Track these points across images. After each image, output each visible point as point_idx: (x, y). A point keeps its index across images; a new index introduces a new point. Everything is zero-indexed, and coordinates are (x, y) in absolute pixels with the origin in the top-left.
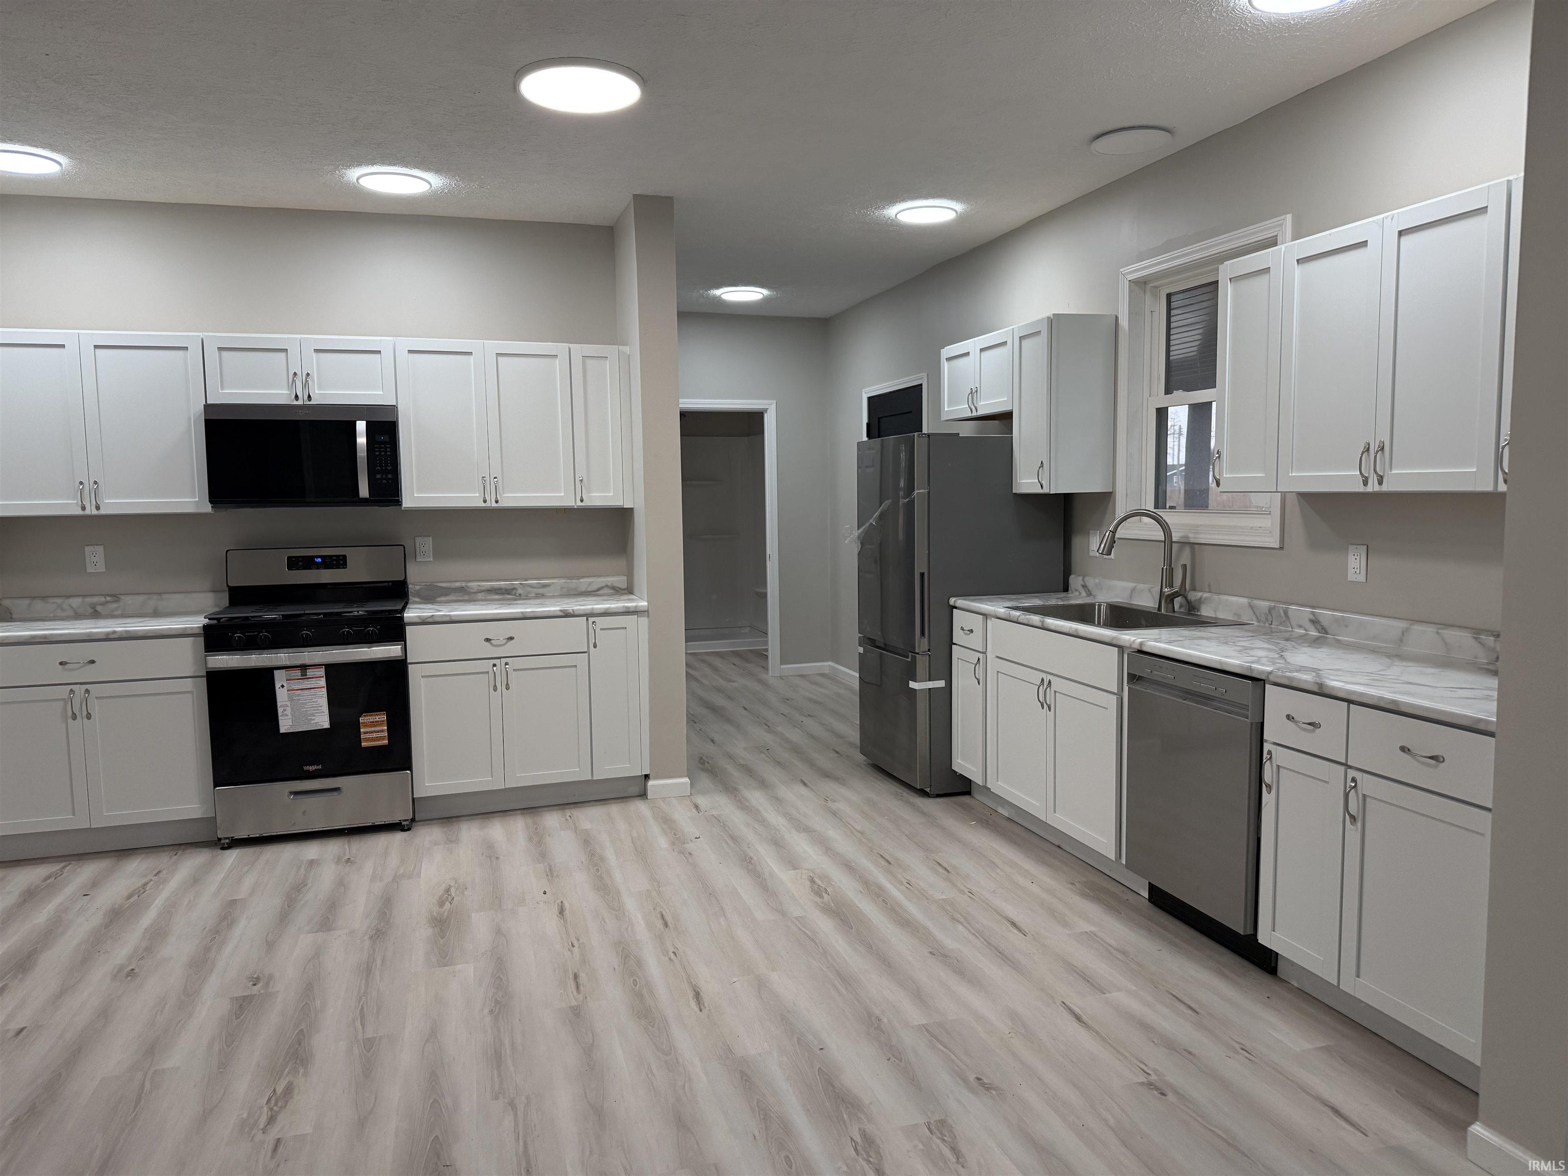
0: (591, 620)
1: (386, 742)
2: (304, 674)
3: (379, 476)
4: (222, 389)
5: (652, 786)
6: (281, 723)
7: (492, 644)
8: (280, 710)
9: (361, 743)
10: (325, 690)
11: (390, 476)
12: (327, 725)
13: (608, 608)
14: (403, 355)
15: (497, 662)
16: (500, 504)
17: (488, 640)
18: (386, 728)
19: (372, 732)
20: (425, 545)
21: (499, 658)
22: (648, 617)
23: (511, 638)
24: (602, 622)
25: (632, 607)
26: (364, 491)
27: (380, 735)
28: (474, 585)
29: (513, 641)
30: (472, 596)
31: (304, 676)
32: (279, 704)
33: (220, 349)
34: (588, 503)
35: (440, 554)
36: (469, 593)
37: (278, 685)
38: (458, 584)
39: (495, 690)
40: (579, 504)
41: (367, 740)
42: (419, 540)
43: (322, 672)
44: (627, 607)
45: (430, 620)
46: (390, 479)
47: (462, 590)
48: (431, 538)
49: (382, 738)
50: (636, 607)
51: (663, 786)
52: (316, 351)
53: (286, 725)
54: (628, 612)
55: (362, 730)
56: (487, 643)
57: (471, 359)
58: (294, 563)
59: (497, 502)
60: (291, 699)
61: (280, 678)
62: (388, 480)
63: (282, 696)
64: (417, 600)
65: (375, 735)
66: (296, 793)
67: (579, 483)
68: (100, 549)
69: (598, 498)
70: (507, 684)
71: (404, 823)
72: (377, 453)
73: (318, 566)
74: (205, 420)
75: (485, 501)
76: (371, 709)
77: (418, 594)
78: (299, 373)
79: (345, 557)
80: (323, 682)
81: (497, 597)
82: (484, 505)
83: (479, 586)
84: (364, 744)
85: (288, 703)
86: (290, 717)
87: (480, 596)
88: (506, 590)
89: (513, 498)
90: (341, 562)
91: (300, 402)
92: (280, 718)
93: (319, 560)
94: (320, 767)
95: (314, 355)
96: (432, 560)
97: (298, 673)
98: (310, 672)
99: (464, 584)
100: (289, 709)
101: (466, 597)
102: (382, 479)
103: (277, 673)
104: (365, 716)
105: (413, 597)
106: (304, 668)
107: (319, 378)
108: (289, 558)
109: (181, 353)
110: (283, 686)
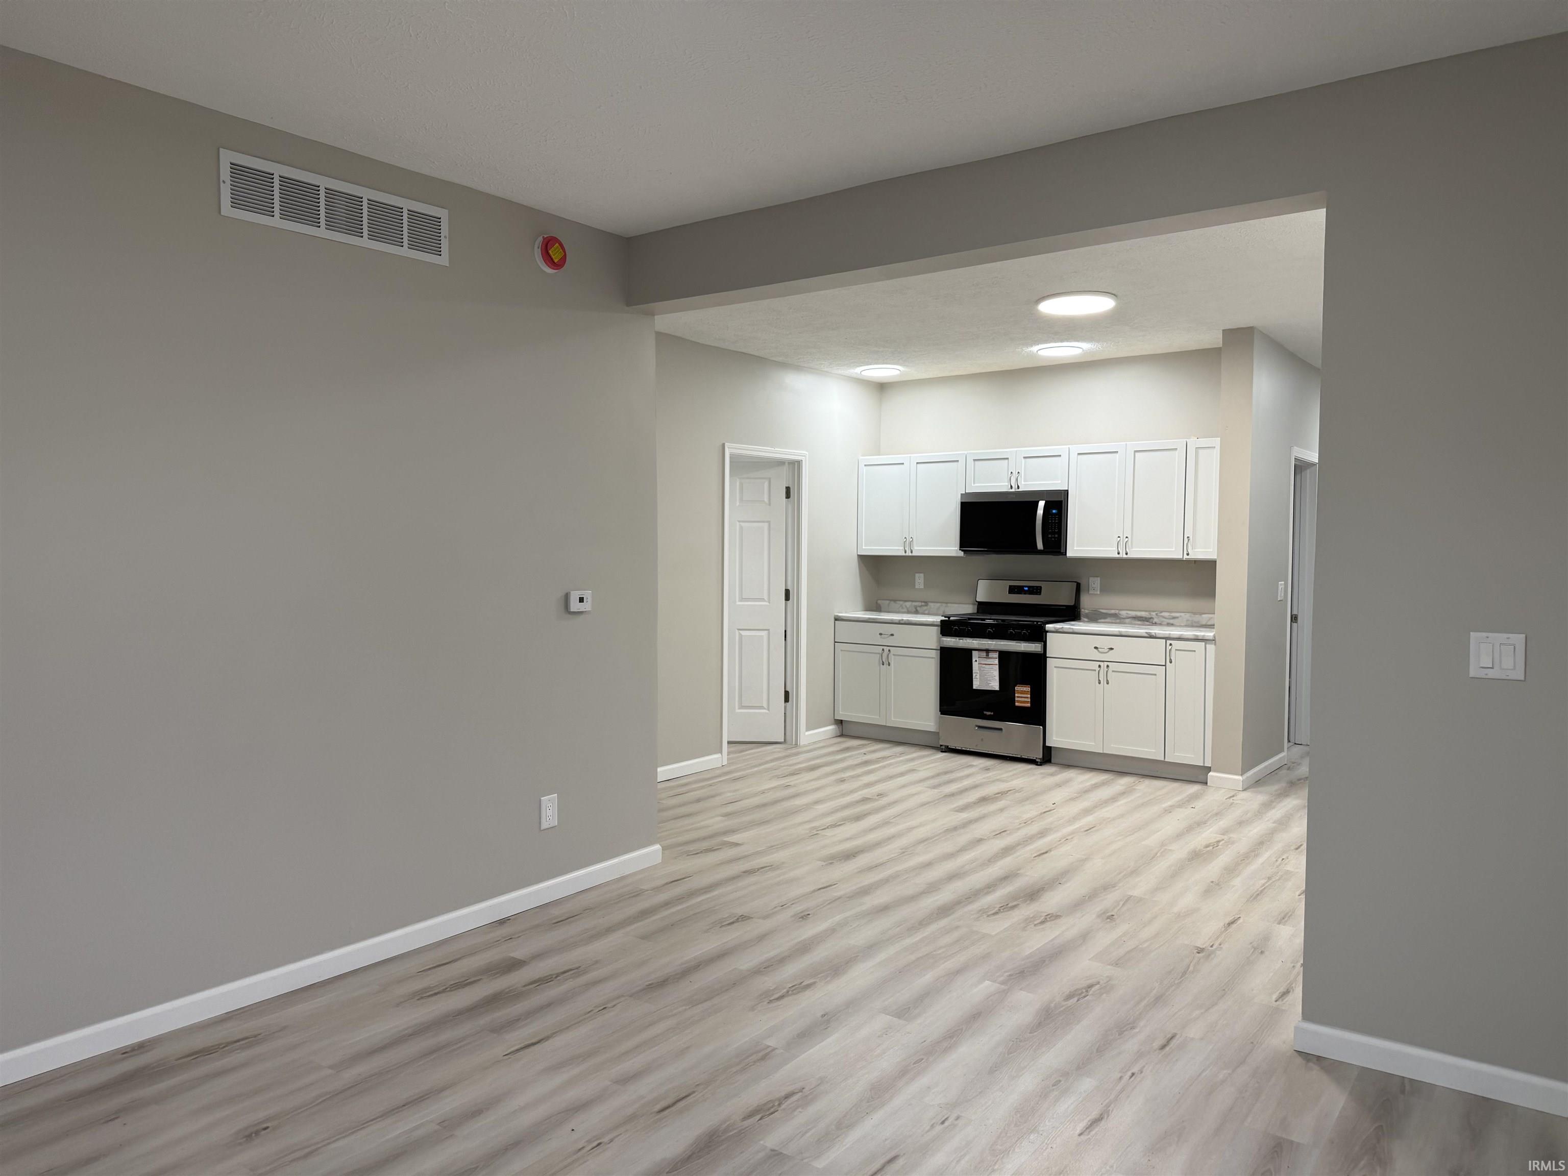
0: (1169, 642)
1: (1029, 705)
2: (987, 655)
3: (1050, 536)
4: (974, 484)
5: (1212, 776)
6: (974, 683)
7: (1098, 651)
8: (974, 675)
9: (1015, 703)
10: (998, 666)
11: (1056, 536)
12: (997, 688)
13: (1182, 635)
14: (1074, 456)
15: (1102, 664)
16: (1129, 556)
17: (1096, 648)
18: (1029, 696)
19: (1022, 697)
20: (1095, 583)
21: (1103, 661)
22: (1215, 644)
23: (1112, 649)
24: (1177, 644)
25: (1200, 635)
26: (1040, 545)
27: (1026, 700)
28: (1123, 613)
29: (1113, 651)
30: (1122, 620)
31: (987, 657)
32: (974, 671)
33: (974, 460)
34: (1192, 556)
35: (1104, 590)
36: (1120, 618)
37: (974, 660)
38: (1113, 612)
39: (1100, 683)
40: (1186, 557)
41: (1018, 702)
42: (1091, 579)
43: (996, 655)
44: (1197, 636)
45: (1061, 630)
46: (1057, 538)
47: (1115, 616)
48: (1099, 579)
49: (1027, 702)
50: (1204, 636)
51: (1221, 778)
52: (1025, 458)
53: (976, 685)
54: (1197, 639)
55: (1016, 695)
56: (1095, 650)
57: (1117, 455)
58: (1013, 590)
59: (1127, 554)
60: (980, 669)
61: (975, 655)
62: (1055, 538)
63: (975, 666)
64: (1086, 620)
65: (1023, 699)
66: (980, 727)
67: (1186, 541)
68: (922, 575)
69: (1199, 553)
70: (1107, 681)
71: (1037, 760)
72: (1050, 521)
73: (1025, 592)
74: (962, 503)
75: (1119, 553)
76: (1023, 683)
77: (1087, 616)
78: (1014, 472)
79: (1041, 587)
80: (997, 661)
81: (1139, 623)
82: (1118, 556)
83: (1127, 614)
84: (1017, 704)
85: (978, 671)
86: (978, 680)
87: (1128, 621)
88: (1146, 618)
89: (1138, 552)
90: (1039, 591)
91: (1013, 490)
92: (974, 680)
93: (1026, 589)
94: (992, 713)
95: (1023, 460)
96: (1099, 593)
97: (984, 654)
98: (991, 655)
99: (1117, 612)
100: (978, 675)
101: (1118, 621)
102: (1051, 538)
103: (974, 652)
104: (1019, 686)
105: (1084, 617)
106: (987, 651)
107: (1025, 474)
108: (1010, 586)
109: (956, 463)
110: (976, 661)
